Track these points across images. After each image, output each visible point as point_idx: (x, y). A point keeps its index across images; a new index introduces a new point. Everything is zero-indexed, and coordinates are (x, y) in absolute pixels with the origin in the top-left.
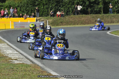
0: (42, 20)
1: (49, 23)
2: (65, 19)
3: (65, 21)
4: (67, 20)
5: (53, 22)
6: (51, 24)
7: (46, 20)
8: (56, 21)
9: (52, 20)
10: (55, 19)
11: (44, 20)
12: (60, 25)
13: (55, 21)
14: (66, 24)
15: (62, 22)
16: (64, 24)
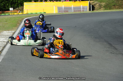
0: (95, 3)
1: (102, 6)
2: (117, 2)
3: (118, 4)
4: (119, 3)
5: (106, 5)
6: (104, 7)
7: (99, 3)
8: (109, 4)
9: (105, 3)
10: (108, 2)
11: (97, 4)
12: (112, 8)
13: (107, 4)
14: (119, 7)
15: (114, 5)
16: (117, 7)
